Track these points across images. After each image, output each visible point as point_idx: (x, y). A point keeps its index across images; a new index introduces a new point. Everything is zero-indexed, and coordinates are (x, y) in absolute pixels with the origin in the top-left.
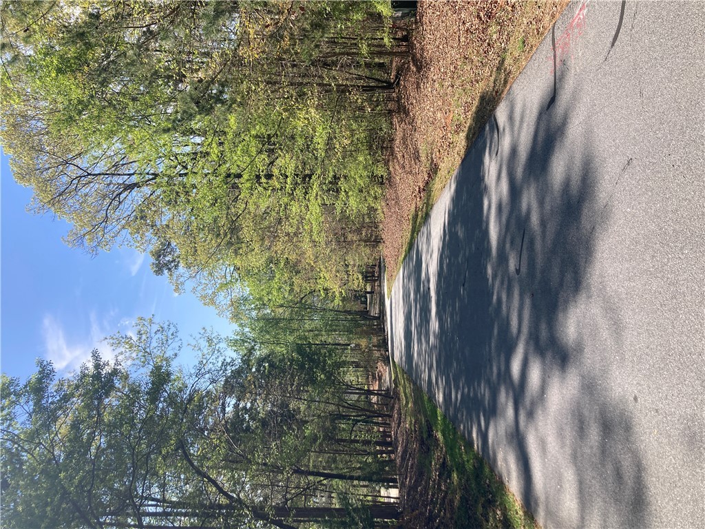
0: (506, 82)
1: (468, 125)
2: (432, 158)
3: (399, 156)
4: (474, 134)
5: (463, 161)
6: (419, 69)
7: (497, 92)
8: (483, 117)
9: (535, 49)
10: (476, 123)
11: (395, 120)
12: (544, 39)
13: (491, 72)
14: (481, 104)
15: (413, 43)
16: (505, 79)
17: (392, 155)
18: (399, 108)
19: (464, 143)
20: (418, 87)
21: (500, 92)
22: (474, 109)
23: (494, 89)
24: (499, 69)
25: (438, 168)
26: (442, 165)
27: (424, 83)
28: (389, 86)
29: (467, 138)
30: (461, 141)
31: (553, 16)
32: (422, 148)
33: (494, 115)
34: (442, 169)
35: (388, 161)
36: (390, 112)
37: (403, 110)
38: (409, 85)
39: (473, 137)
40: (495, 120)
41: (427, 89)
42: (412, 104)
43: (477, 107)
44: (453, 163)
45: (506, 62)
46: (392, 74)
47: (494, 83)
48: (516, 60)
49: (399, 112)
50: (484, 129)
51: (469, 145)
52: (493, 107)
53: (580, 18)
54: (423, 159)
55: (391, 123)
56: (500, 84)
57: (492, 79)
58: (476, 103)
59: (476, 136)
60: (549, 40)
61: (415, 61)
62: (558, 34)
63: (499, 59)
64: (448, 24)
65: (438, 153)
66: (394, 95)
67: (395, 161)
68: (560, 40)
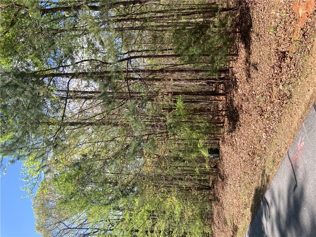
0: (268, 180)
1: (251, 204)
2: (233, 223)
3: (216, 222)
4: (255, 208)
5: (251, 223)
6: (223, 180)
7: (264, 186)
8: (258, 199)
9: (280, 163)
10: (255, 203)
11: (213, 204)
12: (284, 158)
13: (259, 177)
14: (256, 193)
15: (219, 169)
16: (267, 179)
17: (213, 222)
18: (215, 198)
19: (250, 213)
20: (223, 188)
21: (265, 185)
22: (253, 196)
23: (262, 185)
24: (263, 175)
25: (238, 228)
26: (239, 226)
27: (226, 186)
28: (209, 188)
29: (251, 210)
30: (248, 213)
31: (286, 148)
32: (228, 217)
33: (265, 197)
34: (240, 228)
35: (211, 225)
36: (211, 200)
37: (216, 199)
38: (219, 188)
39: (254, 209)
40: (265, 199)
41: (228, 188)
42: (221, 196)
43: (254, 194)
44: (245, 224)
45: (266, 172)
46: (210, 183)
47: (262, 182)
48: (271, 170)
49: (215, 200)
50: (260, 204)
51: (253, 214)
52: (263, 193)
53: (301, 147)
54: (229, 223)
55: (211, 206)
56: (265, 182)
57: (260, 180)
58: (253, 193)
59: (256, 209)
60: (287, 158)
61: (221, 177)
62: (291, 155)
63: (262, 171)
64: (235, 159)
65: (236, 220)
66: (212, 192)
67: (215, 225)
68: (293, 157)
